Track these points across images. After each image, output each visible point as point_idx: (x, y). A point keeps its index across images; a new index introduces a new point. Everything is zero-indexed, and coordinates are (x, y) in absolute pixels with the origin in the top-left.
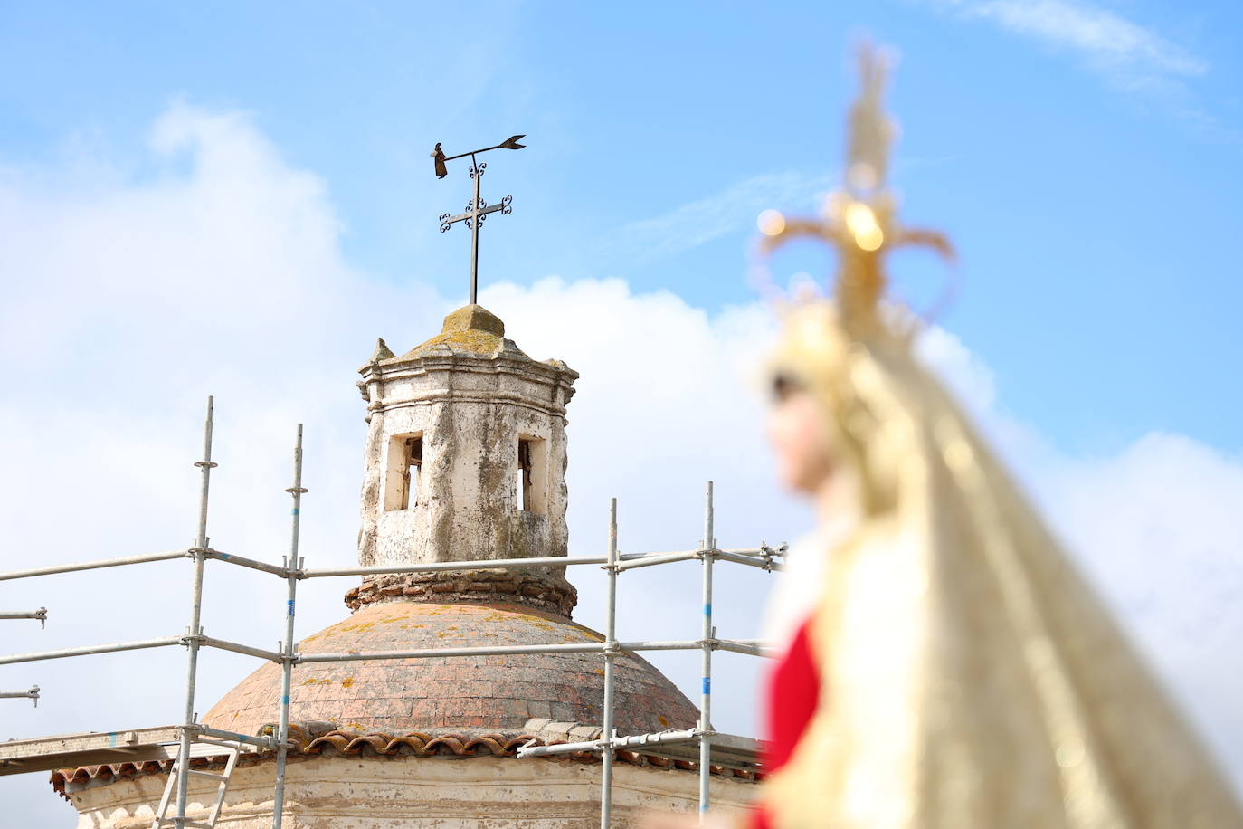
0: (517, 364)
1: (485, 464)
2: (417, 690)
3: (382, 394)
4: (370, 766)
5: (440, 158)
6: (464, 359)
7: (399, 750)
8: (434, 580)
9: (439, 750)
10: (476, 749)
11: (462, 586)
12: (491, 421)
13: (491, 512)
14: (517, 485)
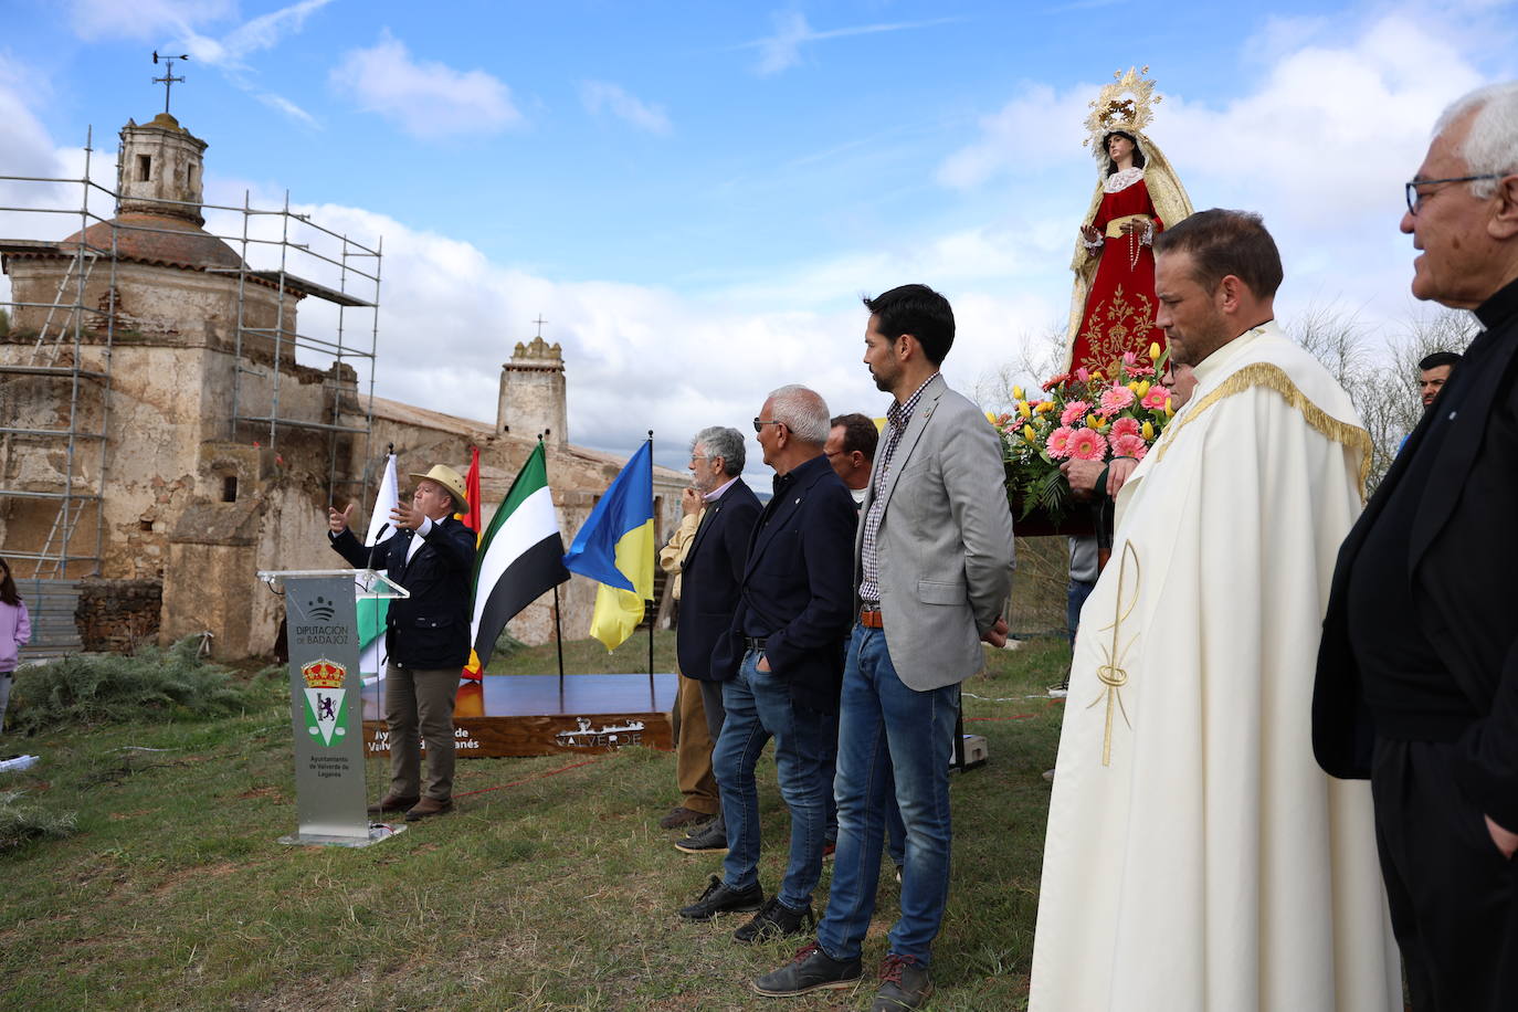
1: (176, 171)
2: (158, 245)
3: (131, 138)
4: (146, 268)
5: (156, 56)
7: (159, 264)
8: (155, 209)
9: (174, 266)
10: (188, 267)
11: (167, 212)
12: (178, 156)
13: (178, 188)
14: (186, 180)
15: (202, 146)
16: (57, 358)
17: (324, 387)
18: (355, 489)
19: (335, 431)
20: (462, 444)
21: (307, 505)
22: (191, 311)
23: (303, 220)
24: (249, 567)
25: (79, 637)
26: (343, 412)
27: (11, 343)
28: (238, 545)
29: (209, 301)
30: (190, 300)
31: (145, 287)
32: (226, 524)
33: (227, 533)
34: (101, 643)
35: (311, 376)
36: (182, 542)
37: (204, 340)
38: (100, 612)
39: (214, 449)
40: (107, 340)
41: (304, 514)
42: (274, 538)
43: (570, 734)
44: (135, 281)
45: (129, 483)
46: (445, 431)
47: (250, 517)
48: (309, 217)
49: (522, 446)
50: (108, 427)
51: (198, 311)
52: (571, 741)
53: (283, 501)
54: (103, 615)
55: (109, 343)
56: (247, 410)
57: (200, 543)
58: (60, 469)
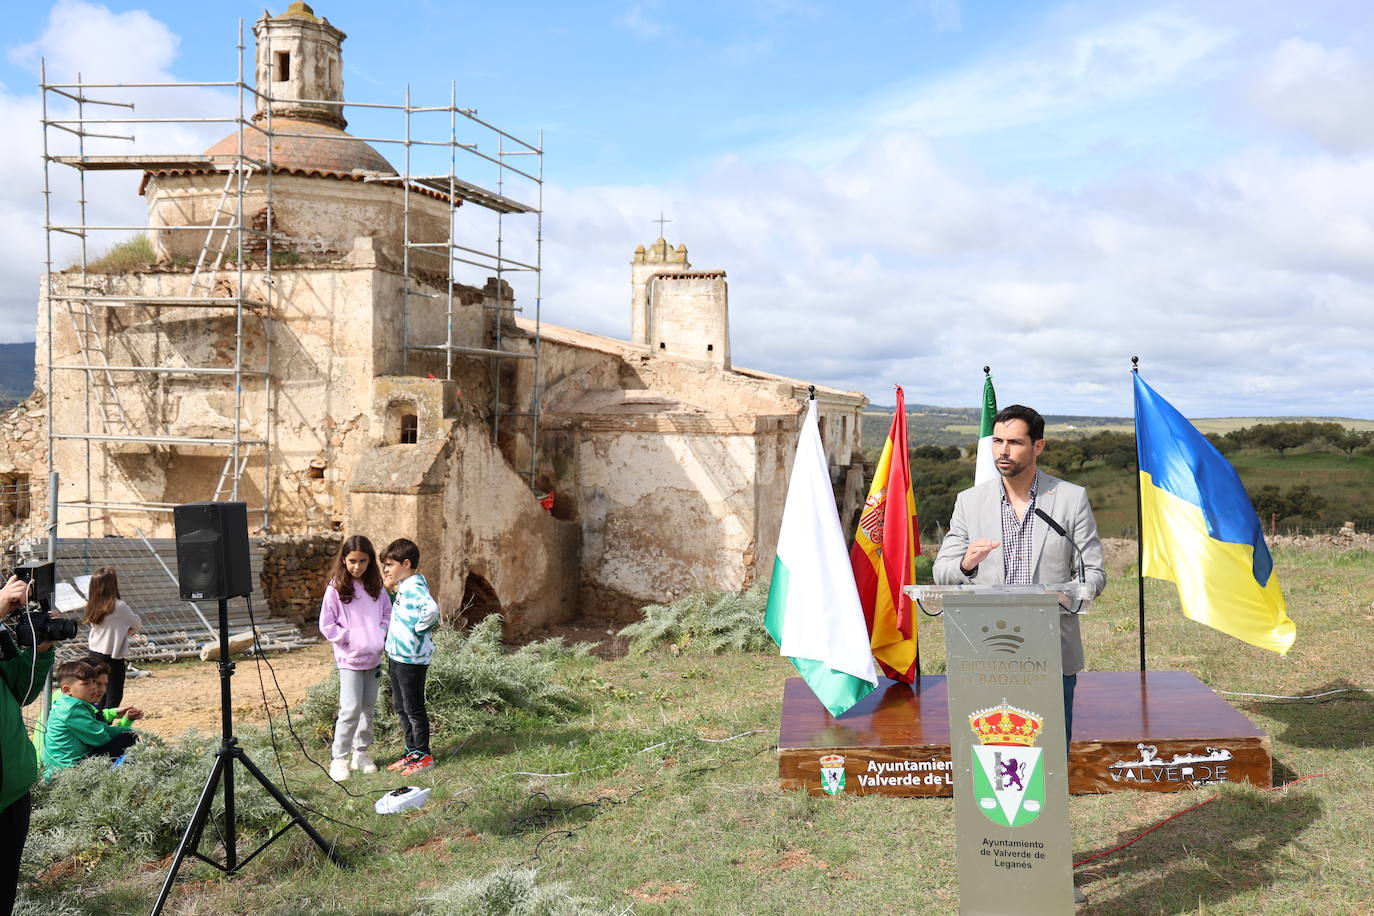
0: (328, 28)
1: (317, 67)
2: (308, 153)
3: (268, 33)
4: (301, 180)
6: (308, 23)
7: (315, 175)
8: (299, 112)
9: (331, 176)
10: (346, 177)
11: (311, 115)
12: (319, 50)
13: (319, 85)
14: (327, 76)
15: (341, 37)
16: (213, 286)
17: (484, 307)
18: (521, 422)
19: (498, 357)
20: (615, 366)
21: (486, 443)
22: (350, 227)
23: (469, 116)
24: (436, 518)
25: (265, 601)
26: (505, 336)
27: (163, 272)
28: (426, 493)
29: (368, 215)
30: (348, 215)
31: (301, 202)
32: (411, 469)
33: (413, 479)
34: (283, 607)
35: (468, 295)
36: (363, 492)
37: (373, 260)
38: (282, 572)
39: (390, 383)
40: (266, 265)
41: (483, 454)
42: (458, 484)
43: (1129, 764)
44: (289, 195)
45: (297, 425)
46: (600, 352)
47: (436, 461)
48: (476, 112)
49: (682, 366)
50: (271, 364)
51: (358, 227)
52: (1130, 774)
53: (467, 439)
54: (284, 575)
55: (268, 267)
56: (414, 338)
57: (386, 492)
58: (221, 411)
